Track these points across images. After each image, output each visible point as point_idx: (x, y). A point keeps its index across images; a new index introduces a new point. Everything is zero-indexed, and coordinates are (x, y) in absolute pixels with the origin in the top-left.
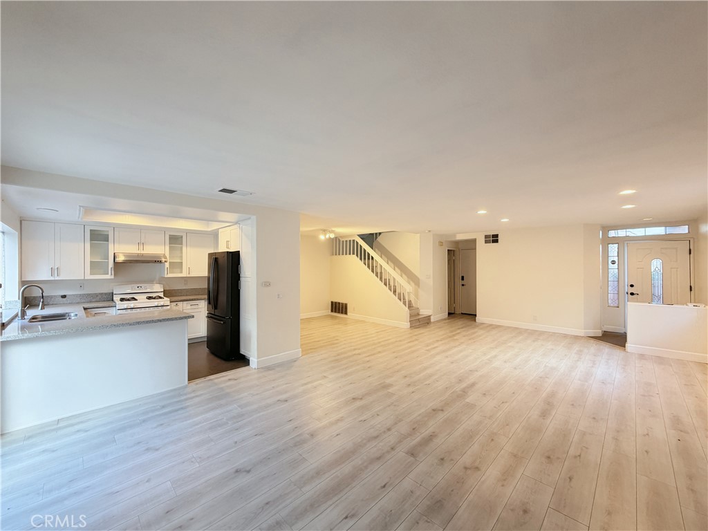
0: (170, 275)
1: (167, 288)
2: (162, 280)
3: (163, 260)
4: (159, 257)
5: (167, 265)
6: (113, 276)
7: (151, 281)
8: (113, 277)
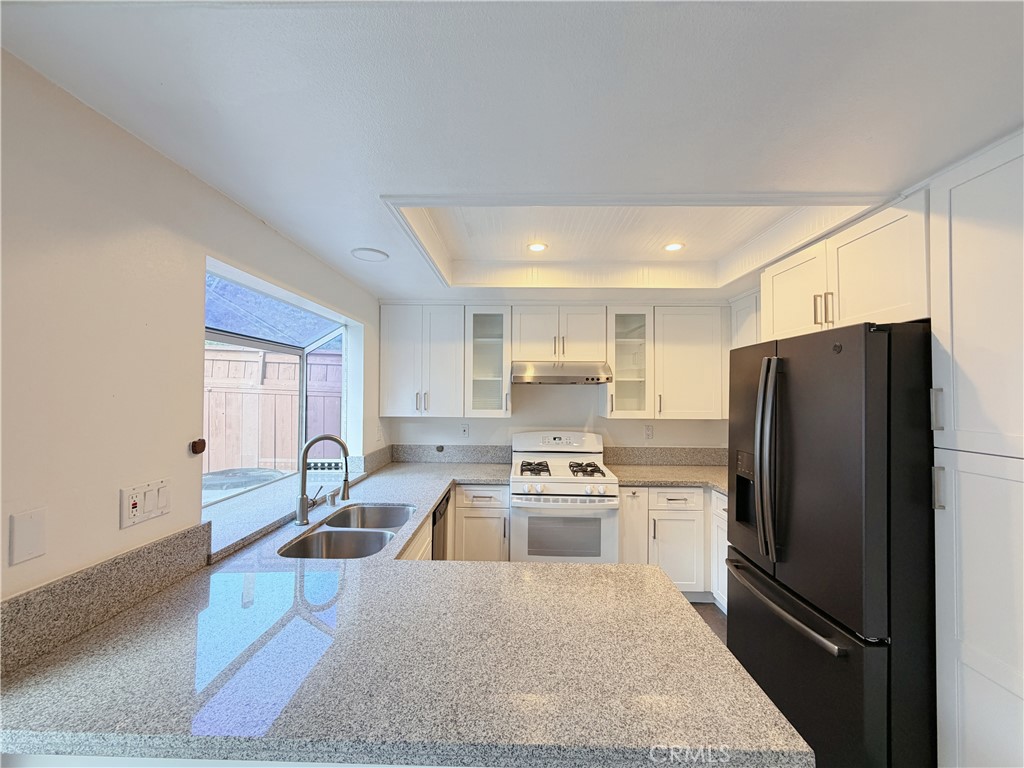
0: (618, 415)
1: (611, 444)
2: (600, 426)
3: (603, 377)
4: (595, 369)
5: (611, 388)
6: (510, 412)
7: (578, 426)
8: (509, 415)
